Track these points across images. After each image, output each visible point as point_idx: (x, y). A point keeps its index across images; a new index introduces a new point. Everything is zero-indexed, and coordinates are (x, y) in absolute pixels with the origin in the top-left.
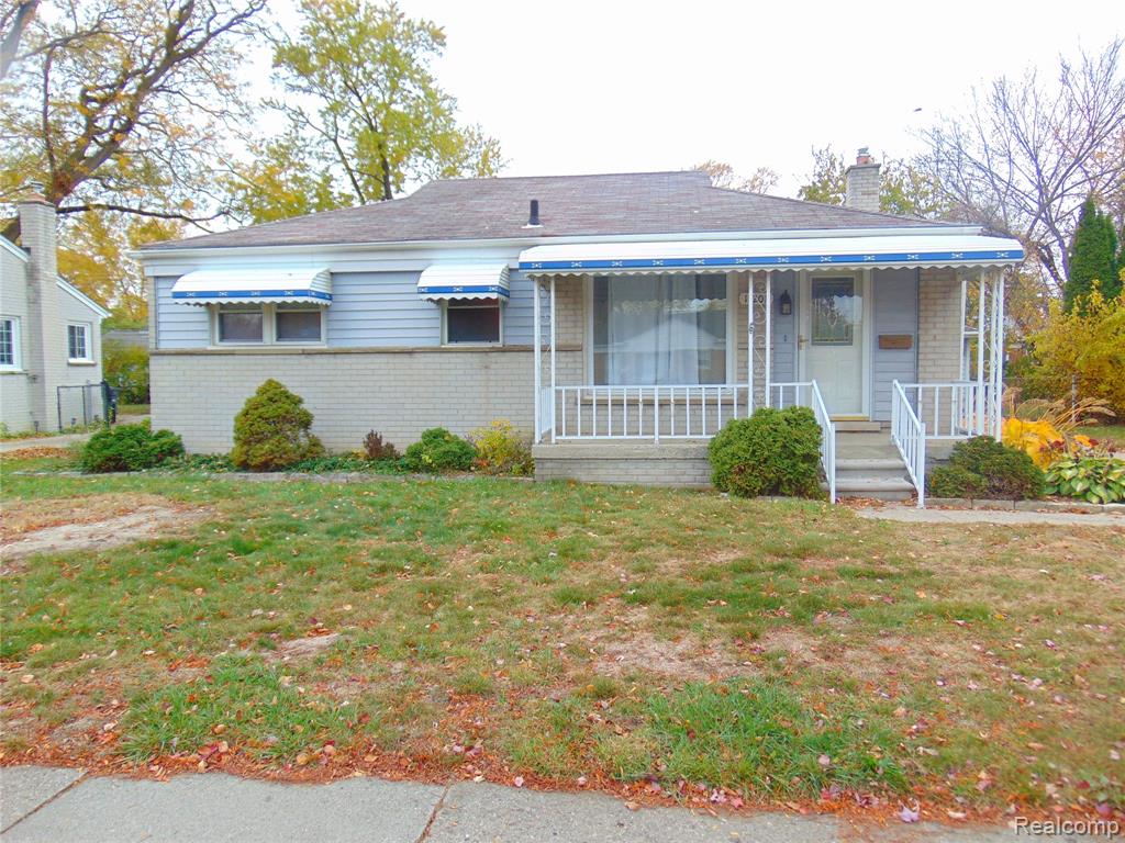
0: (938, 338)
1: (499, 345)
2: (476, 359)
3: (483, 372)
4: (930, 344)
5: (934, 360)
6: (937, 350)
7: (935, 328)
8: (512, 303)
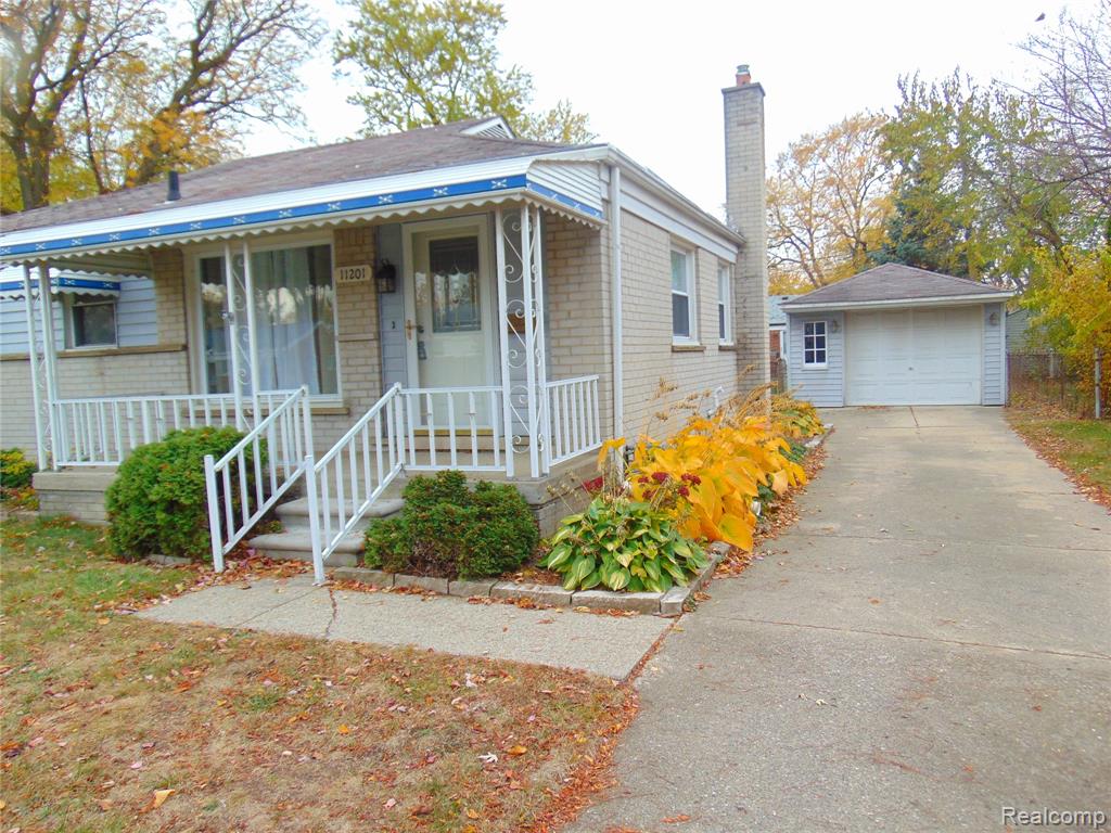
0: (572, 315)
1: (113, 347)
2: (91, 364)
3: (99, 379)
4: (564, 324)
5: (570, 347)
6: (573, 332)
7: (568, 300)
8: (125, 297)
